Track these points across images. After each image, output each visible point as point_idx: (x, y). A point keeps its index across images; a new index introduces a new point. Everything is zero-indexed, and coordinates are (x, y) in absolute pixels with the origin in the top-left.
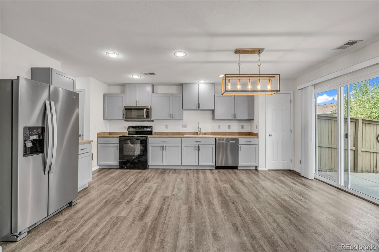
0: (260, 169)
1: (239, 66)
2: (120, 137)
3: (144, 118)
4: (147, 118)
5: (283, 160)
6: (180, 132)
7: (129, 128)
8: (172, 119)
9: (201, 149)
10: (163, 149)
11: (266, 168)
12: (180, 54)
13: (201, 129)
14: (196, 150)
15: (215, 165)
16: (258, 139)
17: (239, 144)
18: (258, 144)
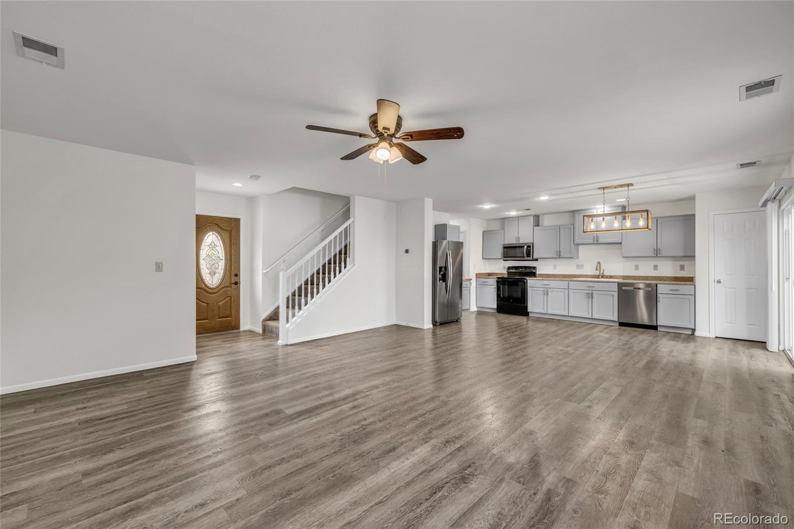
0: (697, 333)
2: (497, 278)
3: (524, 257)
4: (527, 257)
5: (750, 325)
6: (573, 275)
7: (509, 268)
8: (560, 258)
9: (595, 296)
10: (544, 294)
11: (709, 333)
13: (604, 270)
14: (589, 297)
15: (617, 320)
16: (694, 286)
17: (658, 292)
18: (694, 294)
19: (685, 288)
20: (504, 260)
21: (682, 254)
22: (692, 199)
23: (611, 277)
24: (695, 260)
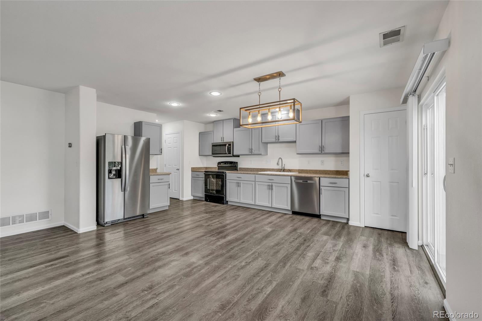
0: (351, 223)
1: (259, 96)
2: (205, 171)
3: (226, 154)
4: (229, 154)
5: (392, 216)
6: (263, 169)
7: (219, 163)
9: (274, 188)
10: (238, 186)
11: (360, 222)
12: (215, 94)
13: (284, 165)
14: (270, 189)
15: (290, 209)
16: (348, 180)
17: (321, 185)
18: (348, 187)
19: (341, 182)
20: (214, 157)
21: (341, 152)
22: (346, 103)
23: (290, 171)
24: (349, 157)
